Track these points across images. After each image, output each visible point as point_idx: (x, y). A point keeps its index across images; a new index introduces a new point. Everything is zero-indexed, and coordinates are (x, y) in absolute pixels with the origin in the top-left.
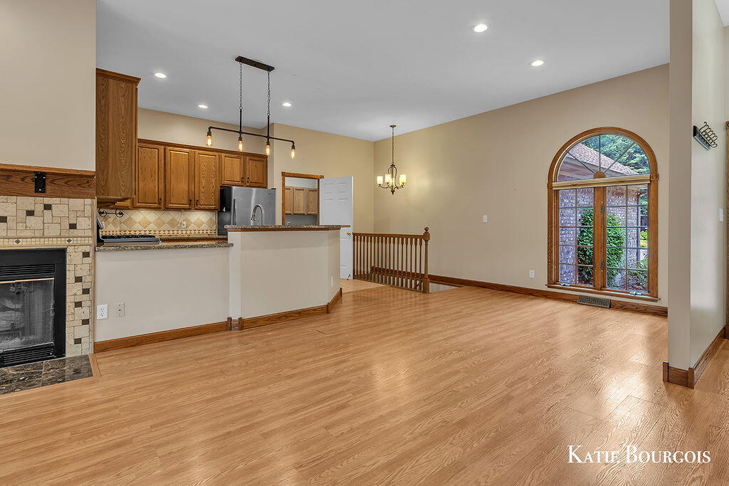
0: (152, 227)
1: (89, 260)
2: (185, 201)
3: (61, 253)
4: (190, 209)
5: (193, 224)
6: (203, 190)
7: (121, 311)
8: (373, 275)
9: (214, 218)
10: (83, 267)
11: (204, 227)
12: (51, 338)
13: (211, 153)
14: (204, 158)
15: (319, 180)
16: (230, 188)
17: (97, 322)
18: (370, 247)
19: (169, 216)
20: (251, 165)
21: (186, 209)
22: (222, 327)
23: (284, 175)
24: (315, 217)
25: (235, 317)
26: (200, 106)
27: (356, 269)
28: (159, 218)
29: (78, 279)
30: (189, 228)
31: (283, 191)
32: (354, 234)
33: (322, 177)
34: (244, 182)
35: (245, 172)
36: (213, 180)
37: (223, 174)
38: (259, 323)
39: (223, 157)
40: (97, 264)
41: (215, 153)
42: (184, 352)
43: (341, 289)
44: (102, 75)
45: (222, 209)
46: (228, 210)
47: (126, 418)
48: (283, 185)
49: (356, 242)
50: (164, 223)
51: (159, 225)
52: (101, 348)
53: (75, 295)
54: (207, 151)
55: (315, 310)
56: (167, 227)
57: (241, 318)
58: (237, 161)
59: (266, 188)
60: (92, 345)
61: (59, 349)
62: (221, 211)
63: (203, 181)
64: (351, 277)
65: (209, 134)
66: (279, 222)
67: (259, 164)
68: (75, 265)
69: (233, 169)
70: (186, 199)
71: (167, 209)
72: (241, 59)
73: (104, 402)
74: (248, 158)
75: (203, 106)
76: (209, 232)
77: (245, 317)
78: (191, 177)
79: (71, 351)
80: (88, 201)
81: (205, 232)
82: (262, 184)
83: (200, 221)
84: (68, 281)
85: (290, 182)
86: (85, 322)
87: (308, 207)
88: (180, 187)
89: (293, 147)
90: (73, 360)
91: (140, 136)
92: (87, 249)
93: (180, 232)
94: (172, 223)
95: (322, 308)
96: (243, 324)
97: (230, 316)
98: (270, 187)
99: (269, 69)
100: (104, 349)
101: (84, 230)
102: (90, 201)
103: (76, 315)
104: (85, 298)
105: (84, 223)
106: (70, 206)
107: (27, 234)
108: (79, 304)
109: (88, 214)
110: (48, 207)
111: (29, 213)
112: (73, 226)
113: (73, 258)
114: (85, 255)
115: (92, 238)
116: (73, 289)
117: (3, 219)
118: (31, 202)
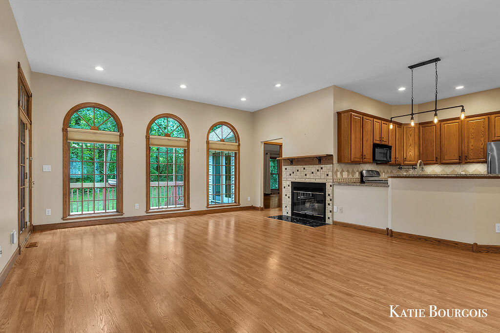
1: (331, 188)
2: (456, 157)
3: (325, 184)
7: (341, 210)
10: (330, 190)
12: (323, 214)
13: (480, 118)
14: (473, 122)
17: (334, 212)
22: (383, 232)
36: (483, 139)
37: (494, 132)
38: (403, 237)
39: (493, 118)
40: (334, 190)
41: (484, 117)
53: (328, 201)
54: (476, 117)
57: (391, 230)
60: (332, 221)
61: (324, 219)
63: (473, 141)
68: (328, 190)
72: (411, 67)
78: (461, 140)
79: (327, 221)
83: (478, 171)
86: (331, 211)
89: (463, 110)
90: (328, 224)
92: (331, 184)
96: (392, 234)
97: (388, 227)
99: (437, 60)
100: (335, 224)
101: (330, 177)
102: (331, 165)
103: (328, 208)
104: (330, 202)
105: (330, 174)
106: (327, 168)
107: (317, 177)
108: (329, 204)
109: (331, 170)
110: (322, 168)
111: (318, 171)
112: (327, 175)
113: (328, 187)
114: (331, 186)
115: (333, 179)
116: (328, 198)
117: (313, 173)
118: (318, 167)
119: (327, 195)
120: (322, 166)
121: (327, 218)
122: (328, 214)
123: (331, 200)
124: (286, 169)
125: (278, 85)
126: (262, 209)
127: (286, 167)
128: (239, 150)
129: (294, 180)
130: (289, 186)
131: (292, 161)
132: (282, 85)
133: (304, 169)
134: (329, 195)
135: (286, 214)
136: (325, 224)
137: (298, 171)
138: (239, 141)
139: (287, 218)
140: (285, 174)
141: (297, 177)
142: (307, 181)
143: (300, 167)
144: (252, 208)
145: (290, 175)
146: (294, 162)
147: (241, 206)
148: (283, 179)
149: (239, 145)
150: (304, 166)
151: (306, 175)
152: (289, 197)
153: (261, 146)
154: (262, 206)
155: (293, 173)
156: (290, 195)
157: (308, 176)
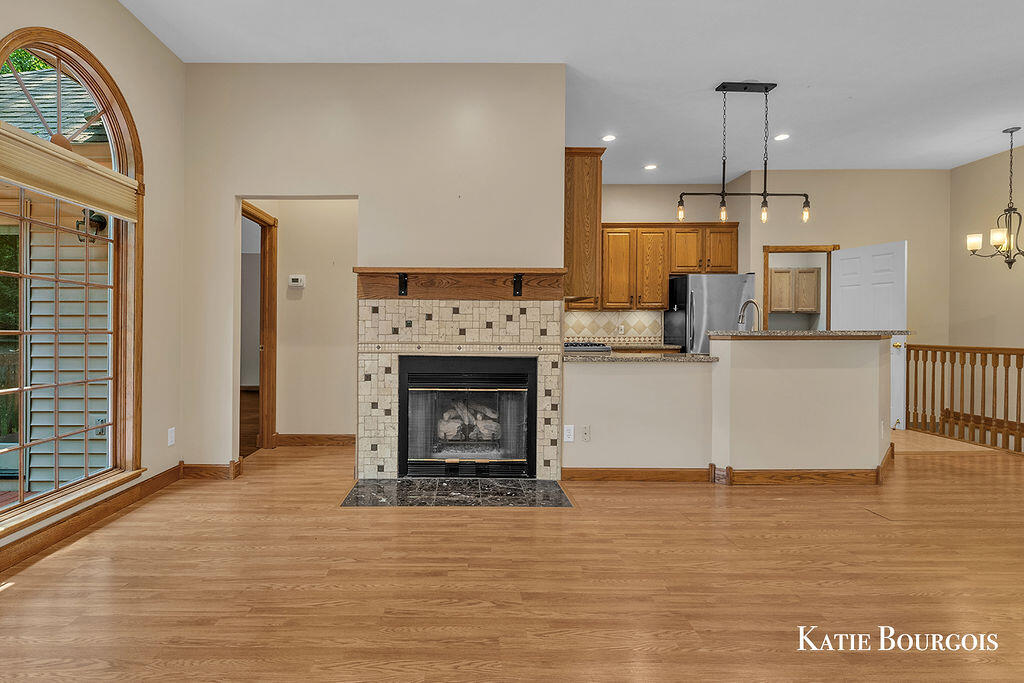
0: (586, 332)
1: (556, 371)
2: (625, 298)
3: (532, 362)
4: (630, 309)
5: (632, 330)
6: (647, 282)
7: (586, 434)
8: (947, 426)
9: (659, 320)
10: (551, 378)
11: (647, 332)
12: (525, 455)
13: (657, 230)
14: (649, 238)
15: (829, 254)
16: (684, 278)
17: (564, 444)
18: (938, 371)
19: (605, 318)
20: (712, 239)
21: (624, 309)
22: (701, 476)
23: (767, 250)
24: (811, 317)
25: (722, 464)
26: (647, 168)
27: (912, 410)
28: (594, 322)
29: (548, 393)
30: (628, 335)
31: (766, 276)
32: (909, 348)
33: (836, 247)
34: (703, 266)
35: (703, 252)
36: (660, 268)
37: (673, 258)
38: (757, 480)
39: (674, 233)
40: (565, 377)
41: (663, 229)
42: (662, 500)
43: (892, 445)
44: (570, 153)
45: (671, 307)
46: (683, 308)
47: (632, 567)
48: (766, 265)
49: (912, 362)
50: (599, 327)
51: (594, 331)
52: (569, 475)
53: (545, 410)
54: (651, 227)
55: (852, 475)
56: (601, 332)
57: (731, 468)
58: (692, 237)
59: (736, 273)
60: (559, 470)
61: (531, 468)
62: (671, 310)
63: (647, 269)
64: (902, 426)
65: (681, 203)
66: (757, 327)
67: (725, 238)
68: (545, 377)
69: (687, 251)
70: (626, 293)
71: (605, 309)
72: (724, 87)
73: (598, 541)
74: (708, 230)
75: (651, 167)
76: (652, 339)
77: (738, 466)
78: (633, 266)
79: (542, 473)
80: (557, 303)
81: (647, 339)
82: (729, 268)
83: (643, 325)
84: (539, 394)
85: (777, 261)
86: (554, 442)
87: (796, 299)
88: (619, 280)
89: (807, 204)
90: (544, 483)
91: (604, 221)
92: (556, 358)
93: (617, 339)
94: (608, 328)
95: (866, 473)
96: (733, 477)
97: (712, 462)
98: (742, 271)
99: (766, 88)
100: (570, 477)
101: (552, 338)
103: (545, 433)
104: (553, 415)
105: (553, 328)
106: (541, 310)
107: (507, 340)
108: (548, 421)
109: (556, 318)
110: (523, 311)
111: (509, 318)
112: (544, 332)
113: (543, 368)
114: (555, 365)
115: (561, 345)
116: (543, 403)
117: (489, 325)
118: (510, 306)
119: (540, 393)
120: (523, 304)
121: (540, 462)
122: (543, 451)
123: (554, 407)
124: (376, 310)
126: (238, 470)
127: (374, 302)
128: (139, 212)
129: (411, 350)
130: (388, 370)
131: (404, 283)
133: (456, 311)
135: (373, 474)
136: (534, 483)
137: (429, 317)
138: (139, 170)
139: (378, 486)
140: (370, 327)
141: (427, 339)
142: (467, 351)
143: (441, 307)
145: (395, 331)
146: (411, 284)
148: (362, 348)
149: (140, 192)
150: (456, 304)
151: (462, 332)
152: (388, 412)
153: (236, 216)
154: (238, 459)
155: (409, 324)
156: (390, 402)
157: (469, 337)
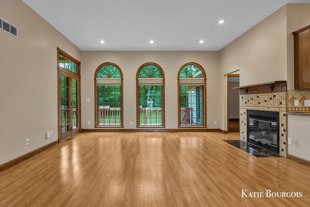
1: (285, 117)
3: (277, 113)
7: (296, 143)
17: (288, 145)
53: (282, 131)
60: (286, 154)
61: (278, 150)
68: (282, 119)
79: (281, 153)
86: (285, 143)
90: (282, 157)
92: (285, 113)
100: (290, 157)
101: (283, 105)
102: (285, 93)
103: (282, 139)
104: (284, 133)
105: (284, 102)
106: (280, 95)
107: (270, 106)
108: (283, 135)
109: (285, 98)
110: (275, 96)
111: (271, 99)
112: (281, 103)
113: (281, 116)
114: (284, 115)
115: (287, 108)
116: (281, 129)
117: (266, 101)
118: (271, 95)
119: (280, 125)
120: (275, 94)
121: (280, 149)
122: (282, 146)
123: (284, 131)
124: (242, 98)
125: (221, 22)
126: (225, 132)
127: (242, 96)
128: (206, 83)
129: (249, 108)
130: (245, 113)
131: (247, 90)
132: (225, 21)
133: (258, 97)
134: (282, 125)
135: (243, 140)
136: (279, 156)
137: (252, 99)
138: (205, 76)
139: (244, 143)
140: (242, 102)
141: (252, 105)
142: (261, 109)
143: (254, 96)
144: (218, 131)
145: (246, 103)
147: (208, 128)
148: (240, 107)
149: (205, 79)
150: (258, 95)
151: (259, 103)
152: (245, 124)
153: (224, 79)
154: (226, 130)
155: (248, 101)
156: (245, 121)
157: (261, 105)
